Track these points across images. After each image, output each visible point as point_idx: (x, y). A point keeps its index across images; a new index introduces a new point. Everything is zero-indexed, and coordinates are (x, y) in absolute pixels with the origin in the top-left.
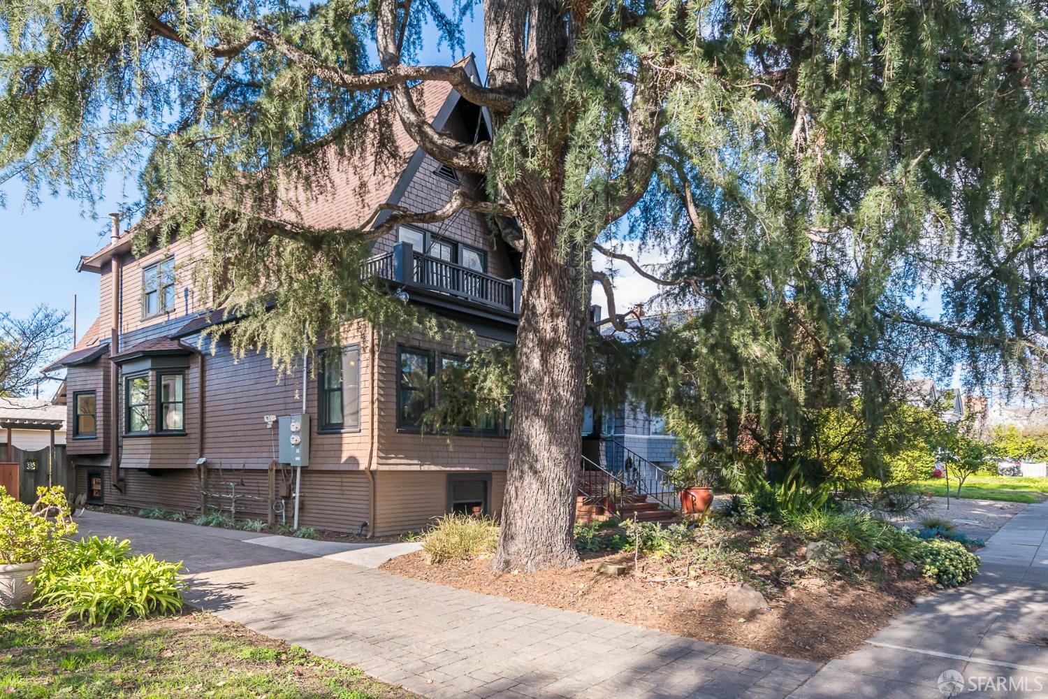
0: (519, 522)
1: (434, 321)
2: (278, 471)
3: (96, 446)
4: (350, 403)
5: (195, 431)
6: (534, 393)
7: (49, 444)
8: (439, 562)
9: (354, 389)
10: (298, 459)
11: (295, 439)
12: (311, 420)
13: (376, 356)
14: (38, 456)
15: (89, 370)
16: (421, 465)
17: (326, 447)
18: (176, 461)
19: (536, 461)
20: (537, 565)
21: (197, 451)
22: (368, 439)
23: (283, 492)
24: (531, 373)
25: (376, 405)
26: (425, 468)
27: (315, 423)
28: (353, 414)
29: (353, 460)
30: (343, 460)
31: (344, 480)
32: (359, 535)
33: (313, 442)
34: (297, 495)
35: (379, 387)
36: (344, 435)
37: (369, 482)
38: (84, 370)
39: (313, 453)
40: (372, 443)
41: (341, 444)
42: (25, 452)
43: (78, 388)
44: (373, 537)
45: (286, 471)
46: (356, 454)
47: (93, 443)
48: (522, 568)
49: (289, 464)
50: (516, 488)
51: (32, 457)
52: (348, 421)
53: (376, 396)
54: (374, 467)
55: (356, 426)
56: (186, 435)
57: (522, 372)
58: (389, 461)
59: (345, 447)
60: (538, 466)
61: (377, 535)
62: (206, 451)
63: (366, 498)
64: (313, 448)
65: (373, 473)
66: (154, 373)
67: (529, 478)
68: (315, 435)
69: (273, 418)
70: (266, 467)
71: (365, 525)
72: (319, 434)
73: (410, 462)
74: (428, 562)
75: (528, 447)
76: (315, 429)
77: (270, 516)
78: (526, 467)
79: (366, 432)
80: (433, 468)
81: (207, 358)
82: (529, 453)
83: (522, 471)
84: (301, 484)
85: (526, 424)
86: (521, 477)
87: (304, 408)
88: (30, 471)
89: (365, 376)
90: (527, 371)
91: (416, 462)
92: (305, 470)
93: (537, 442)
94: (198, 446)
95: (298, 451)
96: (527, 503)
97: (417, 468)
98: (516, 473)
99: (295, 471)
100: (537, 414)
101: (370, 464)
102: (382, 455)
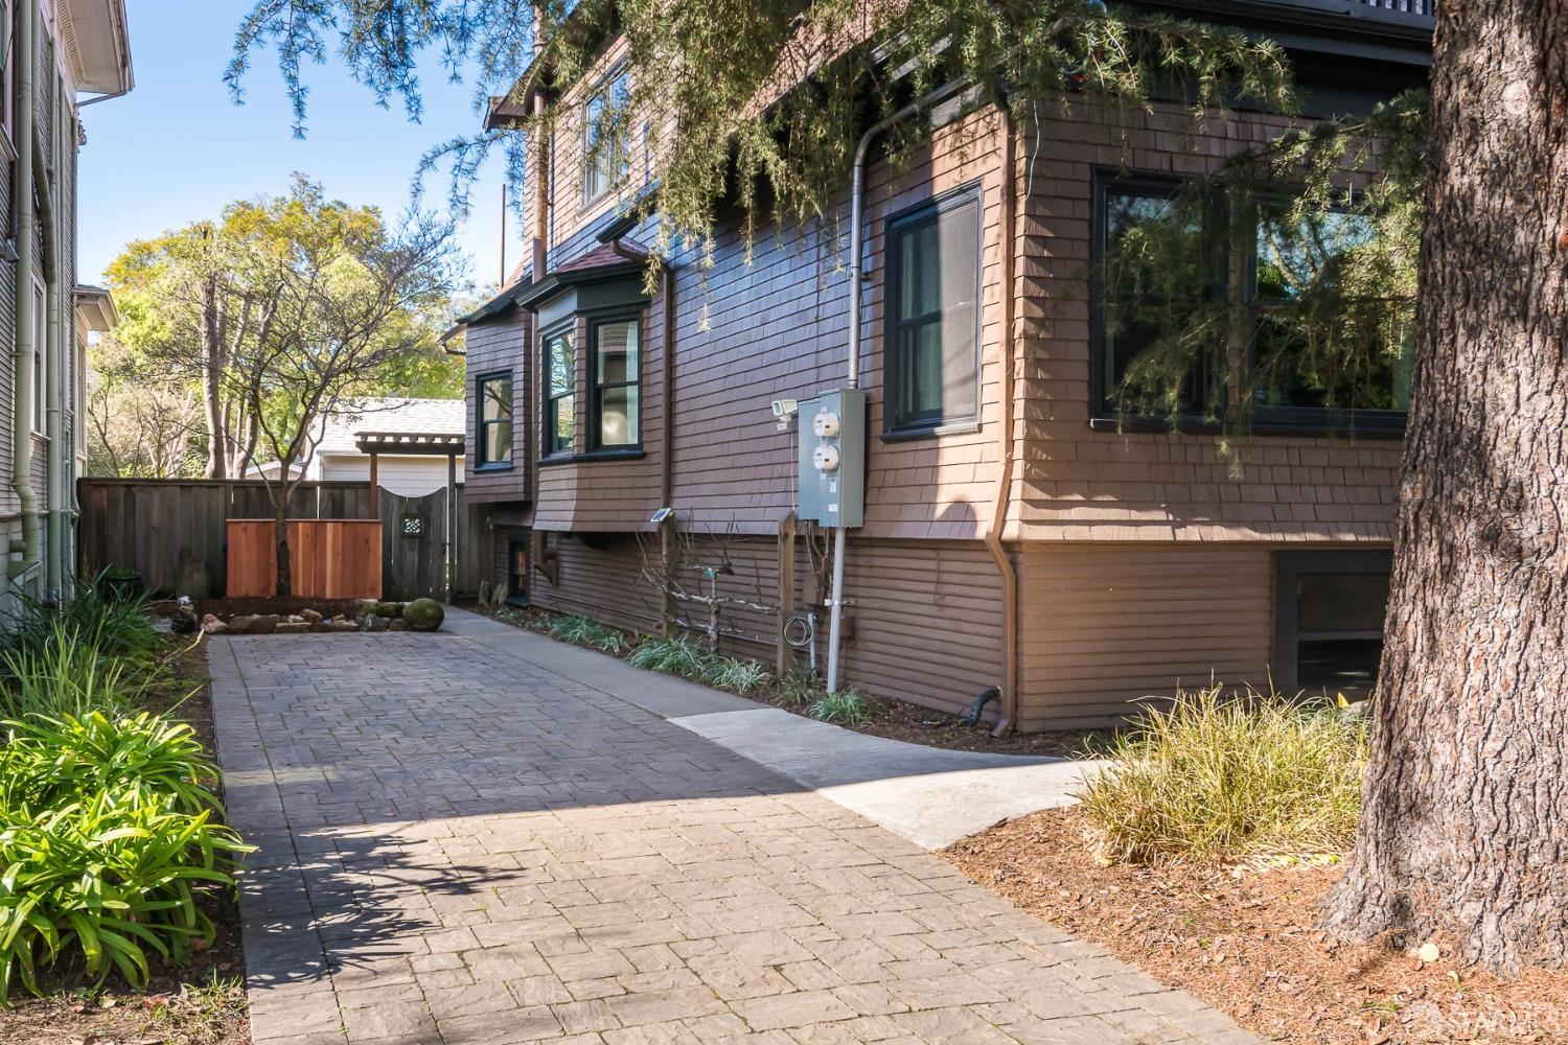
0: (1443, 755)
1: (1115, 30)
2: (799, 540)
3: (509, 486)
4: (958, 354)
5: (657, 447)
6: (1507, 227)
7: (447, 485)
8: (1136, 857)
9: (967, 310)
10: (833, 508)
11: (826, 456)
12: (868, 407)
13: (1021, 208)
14: (424, 507)
15: (501, 329)
16: (1175, 525)
17: (902, 477)
18: (624, 516)
19: (1519, 508)
20: (1529, 938)
21: (659, 492)
22: (998, 452)
23: (810, 596)
24: (1492, 145)
25: (1019, 352)
26: (1192, 533)
27: (879, 412)
28: (965, 381)
29: (963, 510)
30: (940, 510)
31: (945, 566)
32: (973, 724)
33: (874, 464)
34: (834, 602)
35: (1029, 298)
36: (944, 442)
37: (1001, 575)
38: (493, 330)
39: (872, 494)
40: (1010, 462)
41: (936, 467)
42: (401, 498)
43: (484, 366)
44: (1013, 733)
45: (813, 541)
46: (971, 493)
47: (504, 479)
48: (1457, 939)
49: (816, 522)
50: (1431, 615)
51: (414, 510)
52: (952, 402)
53: (1020, 325)
54: (1011, 531)
55: (971, 416)
56: (643, 456)
57: (1452, 151)
58: (1063, 514)
59: (946, 475)
60: (1528, 529)
61: (1026, 727)
62: (677, 492)
63: (996, 618)
64: (874, 480)
65: (1010, 547)
66: (584, 319)
67: (1480, 577)
68: (878, 445)
69: (790, 406)
70: (774, 529)
71: (993, 695)
72: (888, 441)
73: (1135, 515)
74: (1100, 857)
75: (1480, 453)
76: (878, 428)
77: (780, 651)
78: (1466, 533)
79: (995, 432)
80: (1219, 533)
81: (680, 275)
82: (1484, 473)
83: (1449, 550)
84: (845, 575)
85: (1468, 358)
86: (1448, 573)
87: (852, 376)
88: (412, 536)
89: (993, 272)
90: (1473, 140)
91: (1161, 516)
92: (854, 539)
93: (1522, 427)
94: (660, 481)
95: (834, 488)
96: (1476, 678)
97: (1163, 534)
98: (1430, 557)
99: (832, 539)
100: (1521, 309)
101: (1002, 521)
102: (1038, 495)
